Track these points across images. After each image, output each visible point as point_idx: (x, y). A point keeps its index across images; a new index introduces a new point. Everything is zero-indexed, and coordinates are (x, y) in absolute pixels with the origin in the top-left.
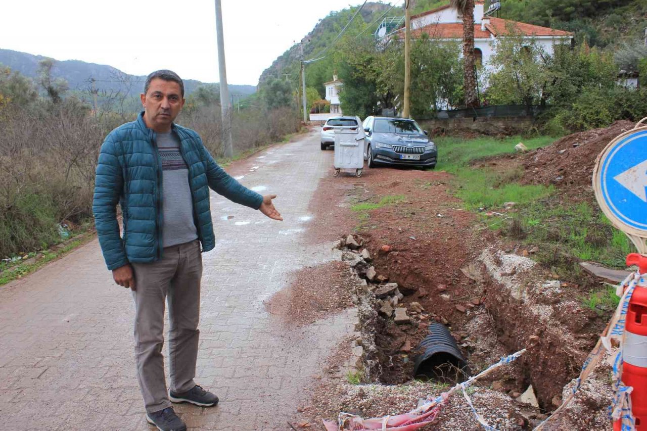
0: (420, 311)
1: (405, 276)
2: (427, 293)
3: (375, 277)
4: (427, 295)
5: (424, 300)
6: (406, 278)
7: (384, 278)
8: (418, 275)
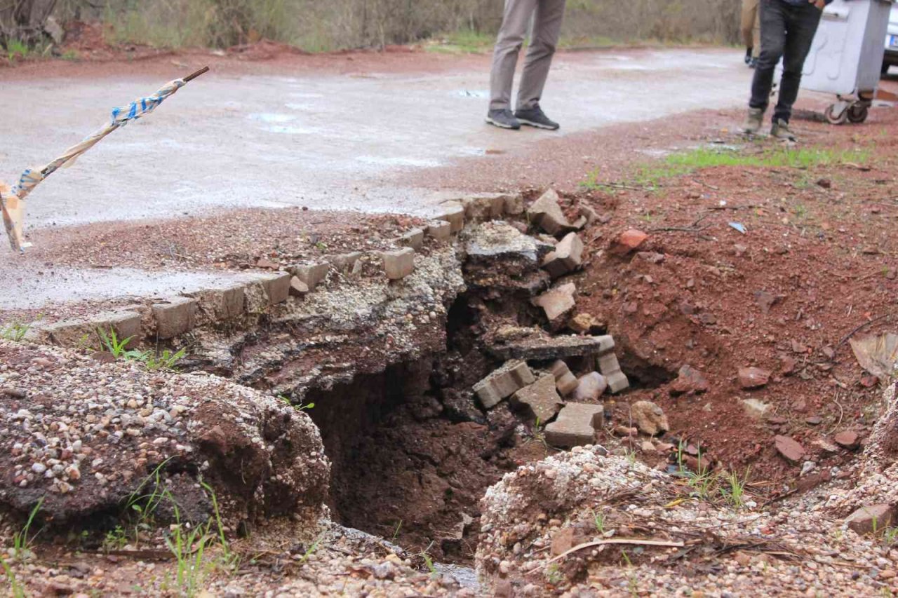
0: (653, 431)
1: (650, 322)
2: (703, 385)
3: (570, 314)
4: (699, 393)
5: (683, 404)
6: (650, 328)
7: (593, 322)
8: (696, 330)
